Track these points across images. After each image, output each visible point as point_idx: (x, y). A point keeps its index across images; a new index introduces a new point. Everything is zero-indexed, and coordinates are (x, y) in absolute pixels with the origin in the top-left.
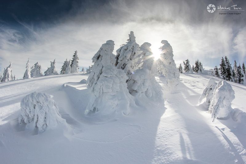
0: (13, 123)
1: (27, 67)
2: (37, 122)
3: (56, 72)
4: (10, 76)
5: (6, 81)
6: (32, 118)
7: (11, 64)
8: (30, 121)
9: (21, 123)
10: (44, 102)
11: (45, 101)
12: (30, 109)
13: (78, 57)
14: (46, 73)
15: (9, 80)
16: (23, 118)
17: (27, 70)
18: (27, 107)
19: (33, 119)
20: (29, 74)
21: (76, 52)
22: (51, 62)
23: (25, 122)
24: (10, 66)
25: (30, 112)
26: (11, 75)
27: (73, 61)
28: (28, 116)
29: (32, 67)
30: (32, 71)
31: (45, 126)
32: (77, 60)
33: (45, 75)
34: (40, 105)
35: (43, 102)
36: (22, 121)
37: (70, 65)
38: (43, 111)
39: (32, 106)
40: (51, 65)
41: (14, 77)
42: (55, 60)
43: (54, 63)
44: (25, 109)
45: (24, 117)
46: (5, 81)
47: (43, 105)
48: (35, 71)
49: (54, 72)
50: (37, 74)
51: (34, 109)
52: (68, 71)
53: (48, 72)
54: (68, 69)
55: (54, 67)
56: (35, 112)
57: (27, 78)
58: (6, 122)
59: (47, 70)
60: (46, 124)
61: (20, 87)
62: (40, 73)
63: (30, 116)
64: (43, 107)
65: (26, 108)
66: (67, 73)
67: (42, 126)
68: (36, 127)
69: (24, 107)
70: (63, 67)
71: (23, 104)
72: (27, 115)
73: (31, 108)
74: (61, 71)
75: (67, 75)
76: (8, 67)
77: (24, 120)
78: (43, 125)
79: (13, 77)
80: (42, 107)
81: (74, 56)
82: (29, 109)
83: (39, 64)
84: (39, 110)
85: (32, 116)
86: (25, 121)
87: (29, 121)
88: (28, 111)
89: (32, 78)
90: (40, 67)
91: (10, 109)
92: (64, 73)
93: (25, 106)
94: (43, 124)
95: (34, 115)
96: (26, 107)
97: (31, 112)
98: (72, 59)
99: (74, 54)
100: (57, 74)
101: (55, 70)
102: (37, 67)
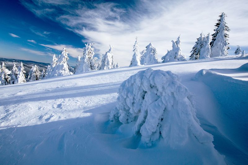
0: (99, 118)
1: (135, 50)
2: (141, 125)
3: (182, 57)
4: (110, 64)
5: (105, 68)
6: (134, 115)
7: (112, 48)
8: (129, 121)
9: (112, 121)
10: (165, 87)
11: (168, 84)
12: (134, 99)
13: (226, 25)
14: (165, 59)
15: (109, 68)
16: (118, 113)
17: (135, 54)
18: (129, 95)
19: (136, 118)
20: (138, 59)
21: (221, 16)
22: (172, 41)
23: (120, 120)
24: (110, 50)
25: (133, 103)
26: (111, 61)
27: (215, 36)
28: (127, 111)
29: (142, 52)
30: (142, 57)
31: (157, 135)
32: (226, 32)
33: (163, 62)
34: (155, 92)
35: (163, 88)
36: (116, 118)
37: (209, 43)
38: (160, 104)
39: (139, 93)
40: (173, 46)
41: (117, 66)
42: (179, 38)
43: (178, 42)
44: (125, 97)
45: (121, 111)
46: (103, 69)
47: (161, 93)
48: (148, 56)
49: (179, 57)
50: (150, 60)
51: (141, 98)
52: (205, 54)
53: (168, 57)
54: (204, 51)
55: (178, 49)
56: (143, 105)
57: (136, 65)
58: (88, 114)
59: (167, 54)
60: (160, 133)
61: (124, 75)
62: (155, 60)
63: (131, 111)
64: (162, 98)
65: (127, 96)
66: (203, 58)
67: (150, 133)
68: (138, 133)
69: (123, 95)
70: (194, 48)
71: (123, 89)
72: (127, 109)
73: (136, 98)
74: (190, 55)
75: (203, 60)
76: (108, 52)
77: (118, 118)
78: (154, 133)
79: (115, 66)
80: (159, 97)
81: (218, 24)
82: (131, 98)
83: (153, 46)
84: (151, 102)
85: (136, 111)
86: (121, 118)
87: (127, 120)
88: (129, 102)
89: (143, 65)
90: (154, 51)
91: (101, 99)
92: (196, 59)
93: (125, 93)
94: (154, 131)
95: (140, 111)
96: (127, 94)
97: (135, 105)
98: (214, 32)
99: (217, 22)
100: (184, 60)
101: (179, 54)
102: (150, 50)
